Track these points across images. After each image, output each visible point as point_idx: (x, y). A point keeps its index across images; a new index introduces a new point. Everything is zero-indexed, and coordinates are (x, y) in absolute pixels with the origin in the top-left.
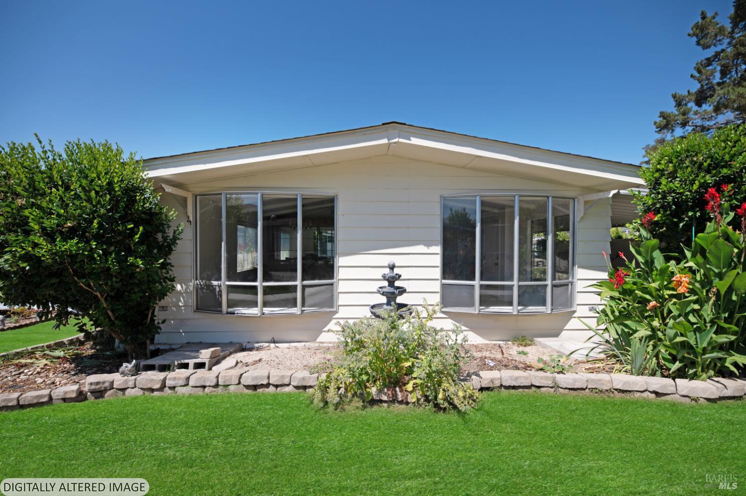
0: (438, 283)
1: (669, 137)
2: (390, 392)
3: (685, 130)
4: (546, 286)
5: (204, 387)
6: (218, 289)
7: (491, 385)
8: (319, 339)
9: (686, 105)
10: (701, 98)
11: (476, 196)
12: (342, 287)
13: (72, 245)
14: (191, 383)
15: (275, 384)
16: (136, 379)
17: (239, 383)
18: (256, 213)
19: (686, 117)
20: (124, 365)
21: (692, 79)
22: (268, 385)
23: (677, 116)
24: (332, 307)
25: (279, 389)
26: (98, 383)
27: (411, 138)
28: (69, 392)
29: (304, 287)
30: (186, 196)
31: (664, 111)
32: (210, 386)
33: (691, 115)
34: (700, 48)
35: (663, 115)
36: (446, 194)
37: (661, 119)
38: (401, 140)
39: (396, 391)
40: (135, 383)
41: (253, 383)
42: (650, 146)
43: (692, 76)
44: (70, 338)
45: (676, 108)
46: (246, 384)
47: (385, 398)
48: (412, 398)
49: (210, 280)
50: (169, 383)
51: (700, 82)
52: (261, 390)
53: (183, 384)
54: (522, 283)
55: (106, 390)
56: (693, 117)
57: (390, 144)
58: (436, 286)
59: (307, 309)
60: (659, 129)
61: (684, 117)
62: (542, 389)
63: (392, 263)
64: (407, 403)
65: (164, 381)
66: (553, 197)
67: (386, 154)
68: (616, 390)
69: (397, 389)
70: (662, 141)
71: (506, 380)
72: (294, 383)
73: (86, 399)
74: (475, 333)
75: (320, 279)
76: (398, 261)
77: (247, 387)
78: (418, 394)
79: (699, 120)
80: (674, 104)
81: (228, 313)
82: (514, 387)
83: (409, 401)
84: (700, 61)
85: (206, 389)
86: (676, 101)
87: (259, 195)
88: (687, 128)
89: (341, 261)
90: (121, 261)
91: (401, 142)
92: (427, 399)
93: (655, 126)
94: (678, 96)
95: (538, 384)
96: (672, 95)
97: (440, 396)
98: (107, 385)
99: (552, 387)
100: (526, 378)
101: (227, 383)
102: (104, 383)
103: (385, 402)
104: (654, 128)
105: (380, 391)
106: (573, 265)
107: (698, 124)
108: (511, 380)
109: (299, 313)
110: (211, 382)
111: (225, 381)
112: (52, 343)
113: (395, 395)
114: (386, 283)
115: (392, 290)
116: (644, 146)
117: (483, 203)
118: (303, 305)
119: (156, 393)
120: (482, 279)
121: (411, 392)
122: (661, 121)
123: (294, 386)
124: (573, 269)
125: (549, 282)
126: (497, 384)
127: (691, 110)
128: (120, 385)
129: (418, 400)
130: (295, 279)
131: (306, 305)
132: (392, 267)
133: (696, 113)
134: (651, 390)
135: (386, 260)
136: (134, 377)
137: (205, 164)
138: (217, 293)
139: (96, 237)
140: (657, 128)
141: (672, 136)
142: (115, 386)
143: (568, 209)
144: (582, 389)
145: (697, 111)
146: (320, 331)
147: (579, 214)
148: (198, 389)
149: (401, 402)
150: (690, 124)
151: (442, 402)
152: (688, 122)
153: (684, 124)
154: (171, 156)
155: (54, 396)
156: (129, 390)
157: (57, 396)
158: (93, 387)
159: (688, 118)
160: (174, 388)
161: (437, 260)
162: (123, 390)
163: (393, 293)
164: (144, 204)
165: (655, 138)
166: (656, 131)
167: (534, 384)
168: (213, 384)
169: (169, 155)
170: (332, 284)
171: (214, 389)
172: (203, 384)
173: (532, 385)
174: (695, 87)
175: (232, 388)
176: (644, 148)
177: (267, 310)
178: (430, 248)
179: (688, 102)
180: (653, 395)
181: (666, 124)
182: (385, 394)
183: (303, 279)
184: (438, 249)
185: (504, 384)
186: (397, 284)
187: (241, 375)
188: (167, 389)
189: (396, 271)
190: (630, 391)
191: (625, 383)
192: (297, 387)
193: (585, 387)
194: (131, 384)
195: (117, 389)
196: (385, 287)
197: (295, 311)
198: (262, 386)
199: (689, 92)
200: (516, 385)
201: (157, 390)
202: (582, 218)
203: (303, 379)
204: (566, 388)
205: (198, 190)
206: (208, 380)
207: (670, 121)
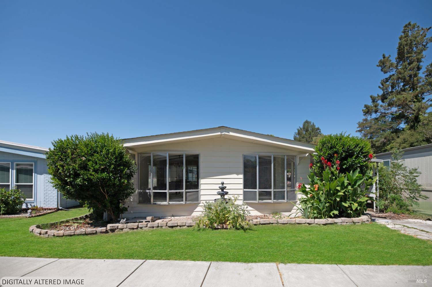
0: (242, 191)
1: (369, 118)
2: (221, 225)
3: (377, 114)
4: (285, 191)
5: (153, 227)
6: (149, 193)
7: (256, 224)
8: (192, 215)
9: (377, 102)
10: (384, 98)
11: (257, 155)
12: (202, 192)
13: (104, 175)
14: (148, 226)
15: (180, 225)
16: (127, 225)
17: (166, 226)
18: (166, 160)
19: (377, 108)
20: (122, 220)
21: (379, 89)
22: (177, 226)
23: (373, 107)
24: (198, 201)
25: (181, 227)
26: (113, 227)
27: (230, 132)
28: (103, 229)
29: (186, 193)
30: (134, 154)
31: (366, 104)
32: (155, 227)
33: (379, 107)
34: (382, 73)
35: (366, 106)
36: (245, 154)
37: (365, 108)
38: (226, 133)
39: (223, 225)
40: (127, 227)
41: (172, 225)
42: (361, 123)
43: (379, 87)
44: (80, 217)
45: (372, 103)
46: (169, 226)
47: (219, 227)
48: (229, 227)
49: (145, 190)
50: (140, 226)
51: (383, 90)
52: (175, 228)
53: (145, 226)
54: (275, 190)
55: (115, 229)
56: (380, 108)
57: (221, 135)
58: (241, 192)
59: (188, 202)
60: (365, 113)
61: (376, 108)
62: (273, 224)
63: (223, 182)
64: (227, 229)
65: (138, 225)
66: (287, 156)
67: (220, 137)
68: (297, 223)
69: (224, 224)
70: (366, 120)
71: (262, 222)
72: (187, 225)
73: (108, 232)
74: (257, 211)
75: (193, 189)
76: (225, 181)
77: (170, 227)
78: (231, 225)
79: (383, 110)
80: (371, 101)
81: (154, 204)
82: (264, 224)
83: (228, 228)
84: (383, 80)
85: (154, 228)
86: (372, 99)
87: (167, 154)
88: (378, 113)
89: (202, 181)
90: (120, 180)
91: (226, 134)
92: (234, 227)
93: (363, 112)
94: (373, 97)
95: (272, 222)
96: (370, 96)
97: (238, 225)
98: (116, 227)
99: (276, 223)
100: (268, 221)
101: (162, 226)
102: (115, 226)
103: (220, 229)
104: (362, 113)
105: (218, 225)
106: (296, 182)
107: (383, 112)
108: (263, 221)
109: (184, 203)
110: (156, 225)
111: (161, 225)
112: (73, 218)
113: (223, 226)
114: (220, 190)
115: (223, 192)
116: (358, 123)
117: (259, 158)
118: (186, 200)
119: (135, 230)
120: (260, 188)
121: (228, 225)
122: (365, 109)
123: (187, 226)
124: (296, 184)
125: (286, 190)
126: (259, 223)
127: (379, 105)
128: (121, 227)
129: (231, 227)
130: (182, 189)
131: (187, 200)
132: (223, 184)
133: (381, 106)
134: (307, 222)
135: (220, 181)
136: (126, 225)
137: (146, 141)
138: (148, 195)
139: (112, 172)
140: (364, 113)
141: (370, 118)
142: (119, 228)
143: (294, 160)
144: (286, 224)
145: (382, 105)
146: (193, 212)
147: (298, 162)
148: (151, 228)
149: (225, 229)
150: (379, 111)
151: (238, 226)
152: (378, 111)
153: (376, 112)
154: (132, 138)
155: (97, 231)
156: (124, 229)
157: (99, 231)
158: (111, 228)
159: (378, 108)
160: (142, 228)
161: (242, 181)
162: (122, 229)
163: (223, 194)
164: (126, 159)
165: (363, 118)
166: (363, 115)
167: (271, 222)
168: (157, 226)
169: (131, 138)
170: (198, 191)
171: (157, 228)
172: (153, 226)
173: (270, 223)
174: (381, 93)
175: (164, 227)
176: (357, 123)
177: (171, 203)
178: (239, 175)
179: (378, 100)
180: (308, 224)
181: (368, 111)
182: (220, 226)
183: (186, 189)
184: (241, 176)
185: (261, 223)
186: (225, 190)
187: (167, 223)
188: (139, 228)
189: (224, 185)
190: (301, 223)
191: (299, 221)
192: (188, 226)
193: (287, 223)
194: (125, 227)
195: (120, 229)
196: (220, 192)
197: (183, 203)
198: (175, 226)
199: (378, 95)
200: (265, 223)
201: (135, 229)
202: (299, 164)
203: (190, 223)
204: (281, 224)
205: (140, 151)
206: (155, 225)
207: (370, 110)
